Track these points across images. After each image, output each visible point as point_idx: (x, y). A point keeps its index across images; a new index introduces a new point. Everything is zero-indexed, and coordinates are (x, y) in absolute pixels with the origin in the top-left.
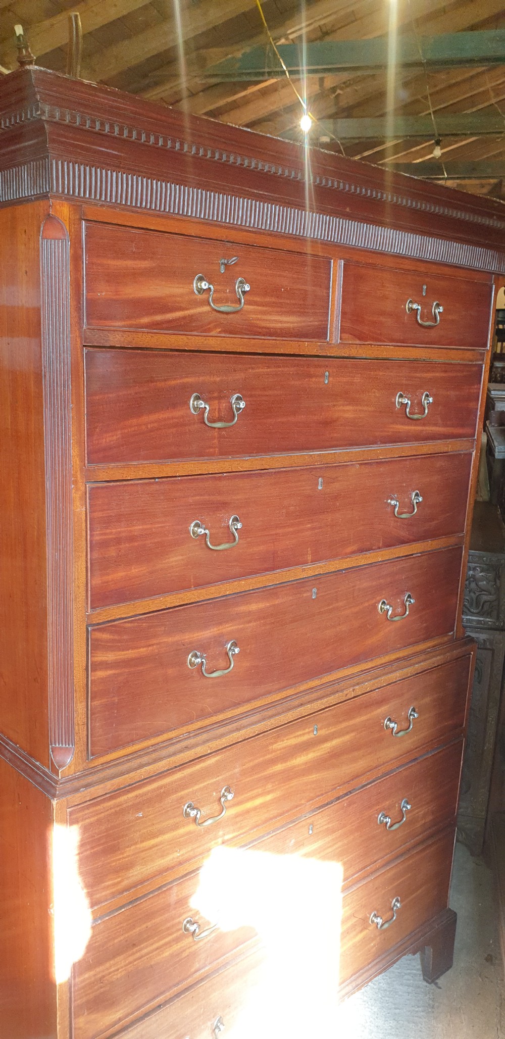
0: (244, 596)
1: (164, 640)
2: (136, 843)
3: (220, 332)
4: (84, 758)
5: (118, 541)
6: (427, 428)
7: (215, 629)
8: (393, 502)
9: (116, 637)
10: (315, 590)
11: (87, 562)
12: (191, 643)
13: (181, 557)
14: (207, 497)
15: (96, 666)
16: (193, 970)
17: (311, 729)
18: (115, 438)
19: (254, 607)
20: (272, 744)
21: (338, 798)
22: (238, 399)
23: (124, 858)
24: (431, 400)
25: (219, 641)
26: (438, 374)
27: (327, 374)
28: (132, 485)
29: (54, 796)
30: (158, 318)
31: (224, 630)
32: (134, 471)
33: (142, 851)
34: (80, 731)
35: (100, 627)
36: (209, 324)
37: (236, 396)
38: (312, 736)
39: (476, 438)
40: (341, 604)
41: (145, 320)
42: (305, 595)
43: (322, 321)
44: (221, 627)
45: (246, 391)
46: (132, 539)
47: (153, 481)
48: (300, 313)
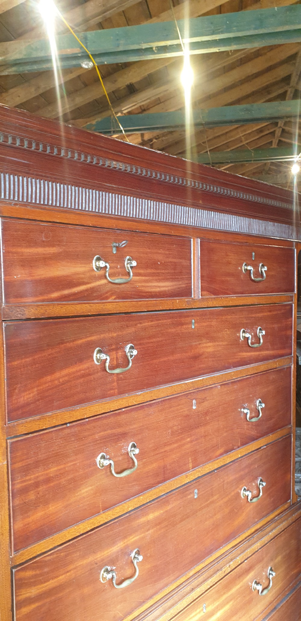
0: (142, 508)
1: (80, 564)
3: (115, 299)
5: (37, 485)
6: (262, 353)
7: (122, 543)
8: (246, 411)
9: (38, 572)
10: (196, 491)
11: (9, 509)
12: (103, 560)
13: (90, 488)
14: (109, 432)
15: (20, 604)
17: (201, 608)
18: (31, 395)
19: (151, 516)
24: (264, 332)
25: (125, 552)
26: (266, 314)
27: (193, 321)
28: (47, 433)
30: (66, 292)
31: (129, 542)
32: (49, 421)
35: (22, 567)
36: (107, 293)
37: (129, 346)
38: (202, 613)
39: (293, 355)
40: (215, 497)
41: (55, 295)
42: (189, 497)
43: (187, 284)
44: (126, 540)
45: (137, 342)
46: (48, 480)
47: (65, 426)
48: (173, 279)
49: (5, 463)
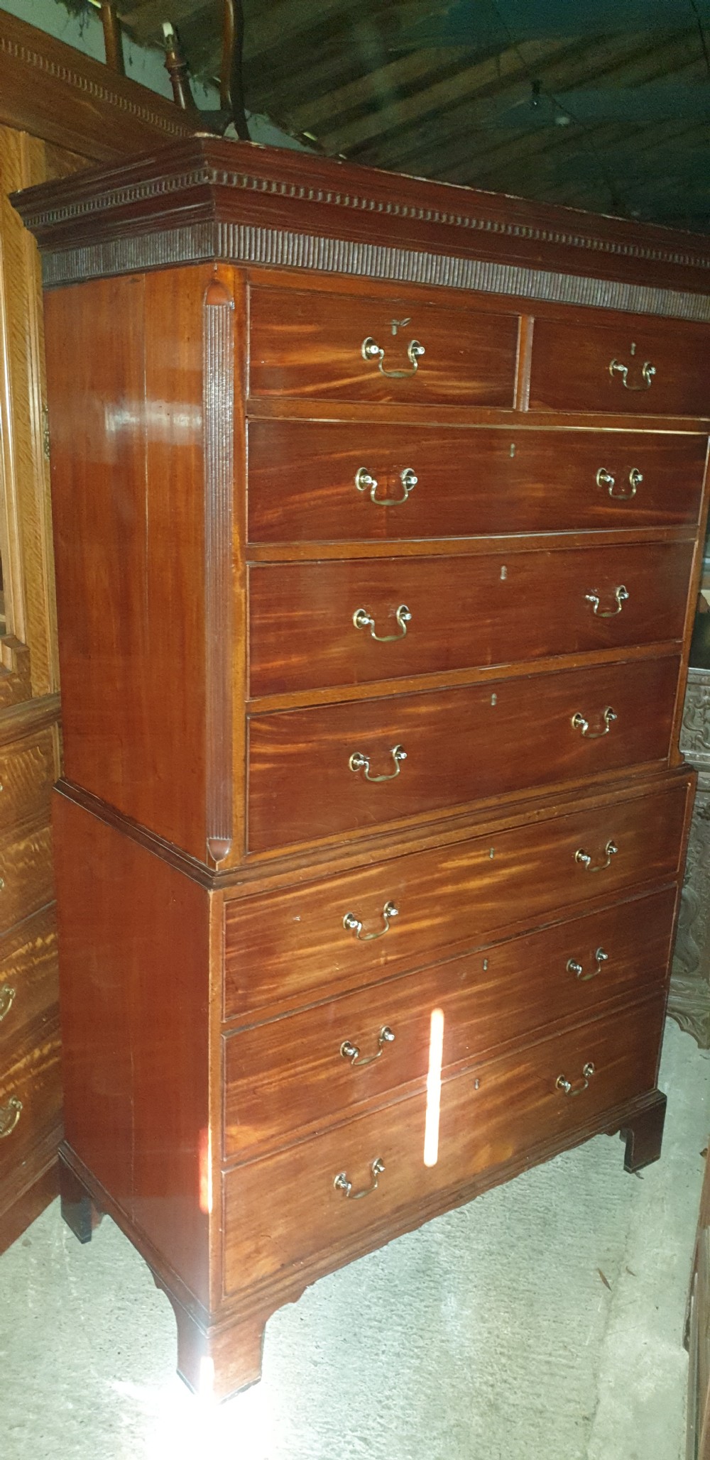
0: (414, 697)
1: (325, 738)
2: (293, 949)
3: (391, 400)
4: (242, 852)
5: (278, 626)
6: (636, 511)
7: (381, 731)
8: (592, 598)
9: (275, 729)
10: (494, 696)
11: (246, 647)
12: (353, 743)
13: (343, 649)
14: (373, 584)
15: (255, 758)
16: (351, 1100)
17: (487, 851)
18: (276, 515)
19: (423, 710)
20: (442, 862)
21: (518, 934)
22: (410, 474)
23: (280, 963)
24: (640, 478)
25: (385, 744)
26: (649, 448)
27: (513, 446)
28: (293, 566)
29: (210, 887)
30: (324, 386)
31: (390, 733)
32: (294, 552)
33: (299, 959)
34: (239, 825)
35: (258, 718)
36: (379, 391)
37: (407, 471)
38: (487, 859)
39: (699, 524)
40: (526, 714)
41: (310, 389)
42: (482, 701)
43: (506, 386)
44: (385, 729)
45: (419, 467)
46: (291, 625)
47: (314, 563)
48: (482, 379)
49: (243, 591)
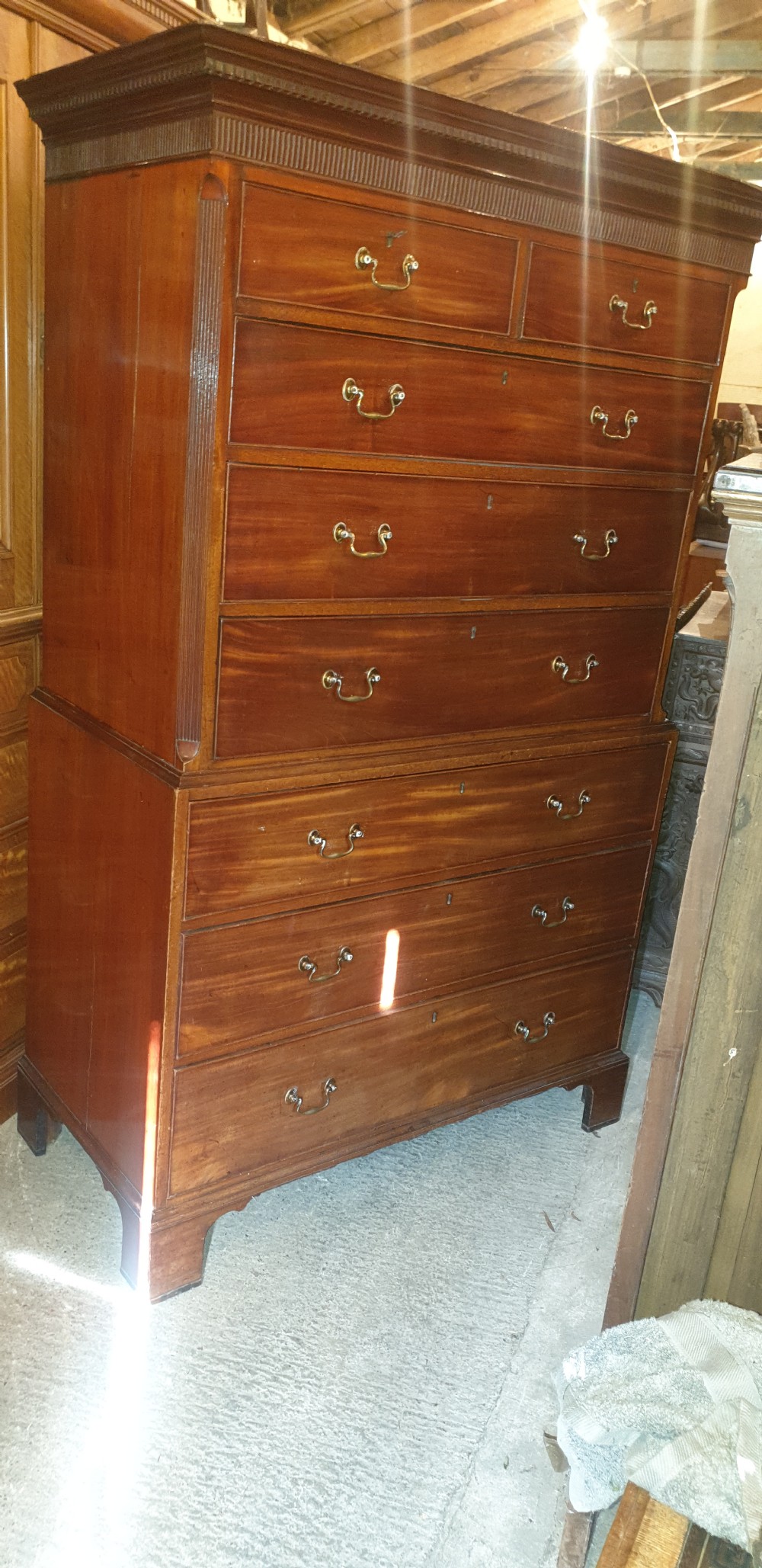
0: (390, 621)
1: (297, 651)
2: (256, 858)
3: (382, 312)
4: (210, 757)
5: (256, 531)
6: (627, 453)
7: (355, 651)
8: (580, 538)
9: (249, 636)
10: (474, 629)
11: (223, 548)
12: (328, 660)
13: (321, 562)
14: (354, 497)
15: (227, 662)
16: (306, 1015)
17: (456, 786)
18: (260, 417)
19: (400, 634)
20: (411, 791)
21: (484, 873)
22: (398, 390)
23: (242, 870)
24: (635, 419)
25: (360, 666)
26: (648, 390)
27: (506, 373)
28: (275, 470)
29: (177, 786)
30: (315, 291)
31: (365, 654)
32: (276, 457)
33: (262, 868)
34: (207, 727)
35: (233, 622)
36: (370, 302)
37: (395, 386)
38: (457, 793)
39: (695, 475)
40: (506, 651)
41: (300, 292)
42: (462, 632)
43: (502, 311)
44: (362, 649)
45: (407, 383)
46: (270, 530)
47: (296, 470)
48: (476, 301)
49: (223, 489)
